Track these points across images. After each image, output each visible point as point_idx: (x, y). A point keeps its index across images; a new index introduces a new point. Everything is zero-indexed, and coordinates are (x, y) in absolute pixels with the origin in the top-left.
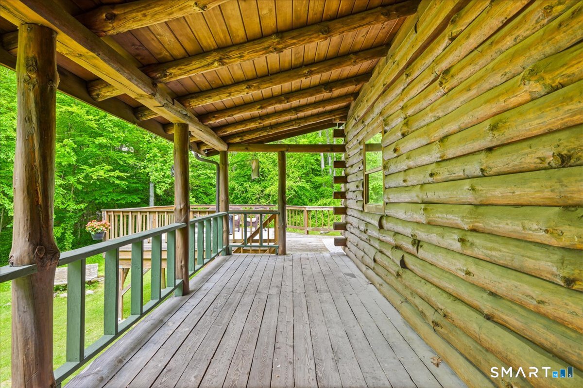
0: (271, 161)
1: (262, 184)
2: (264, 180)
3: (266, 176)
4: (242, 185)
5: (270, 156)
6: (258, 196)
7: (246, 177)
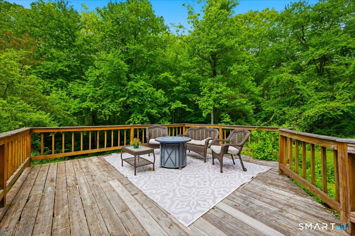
0: (312, 87)
1: (301, 107)
2: (303, 105)
3: (305, 101)
4: (281, 109)
5: (312, 84)
6: (296, 118)
7: (285, 103)
